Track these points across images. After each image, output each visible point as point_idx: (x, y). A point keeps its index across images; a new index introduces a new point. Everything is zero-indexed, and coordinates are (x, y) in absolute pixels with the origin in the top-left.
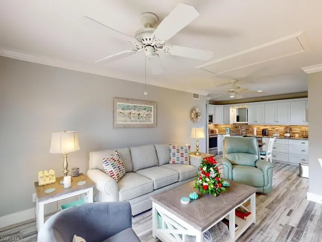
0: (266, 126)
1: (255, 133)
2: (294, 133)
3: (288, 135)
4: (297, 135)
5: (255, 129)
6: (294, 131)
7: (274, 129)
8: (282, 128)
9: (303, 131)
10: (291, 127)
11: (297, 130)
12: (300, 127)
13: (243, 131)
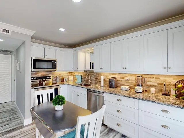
0: (114, 74)
1: (102, 84)
2: (148, 86)
3: (140, 89)
4: (153, 90)
5: (102, 78)
6: (148, 83)
7: (123, 78)
8: (134, 78)
9: (162, 84)
10: (144, 76)
11: (153, 82)
12: (157, 77)
13: (93, 80)
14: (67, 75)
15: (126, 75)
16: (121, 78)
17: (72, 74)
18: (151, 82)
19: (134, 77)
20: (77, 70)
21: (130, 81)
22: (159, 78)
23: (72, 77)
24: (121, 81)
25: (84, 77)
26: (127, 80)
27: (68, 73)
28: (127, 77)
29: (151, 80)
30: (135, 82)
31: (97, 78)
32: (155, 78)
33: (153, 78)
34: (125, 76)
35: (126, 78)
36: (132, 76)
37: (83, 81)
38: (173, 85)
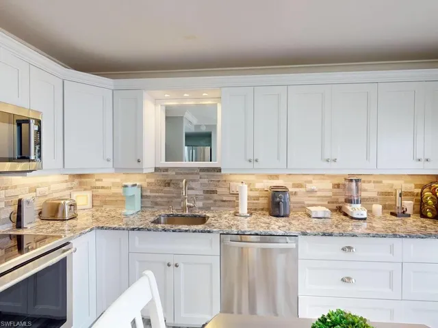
4: (377, 208)
7: (300, 186)
9: (389, 194)
13: (197, 198)
14: (64, 186)
16: (295, 186)
17: (81, 184)
19: (329, 181)
20: (137, 165)
21: (319, 194)
22: (381, 182)
23: (89, 194)
24: (296, 193)
25: (152, 191)
26: (312, 191)
27: (67, 178)
28: (310, 182)
30: (330, 194)
31: (214, 192)
32: (374, 182)
33: (369, 182)
34: (306, 182)
36: (323, 179)
37: (149, 204)
38: (407, 194)
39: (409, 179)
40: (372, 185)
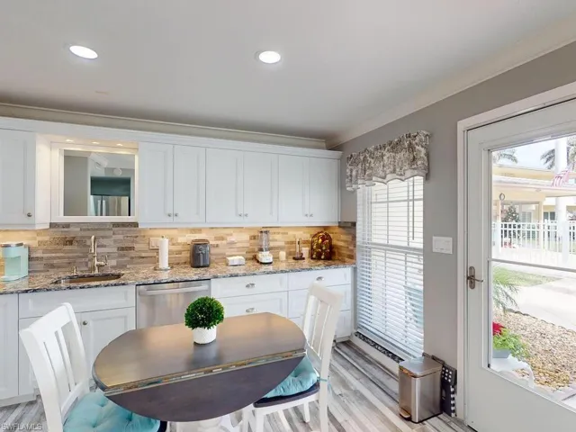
0: (199, 230)
1: (165, 263)
4: (283, 255)
5: (165, 245)
6: (272, 244)
7: (222, 239)
9: (292, 243)
11: (278, 240)
13: (109, 256)
15: (231, 231)
16: (217, 239)
18: (276, 240)
19: (247, 233)
20: (26, 220)
21: (238, 245)
22: (287, 233)
24: (217, 246)
25: (46, 252)
26: (233, 243)
28: (231, 235)
29: (277, 237)
30: (248, 245)
31: (131, 248)
32: (282, 233)
33: (279, 233)
34: (228, 235)
35: (230, 239)
36: (243, 232)
37: (40, 268)
38: (305, 242)
39: (307, 230)
40: (280, 235)
